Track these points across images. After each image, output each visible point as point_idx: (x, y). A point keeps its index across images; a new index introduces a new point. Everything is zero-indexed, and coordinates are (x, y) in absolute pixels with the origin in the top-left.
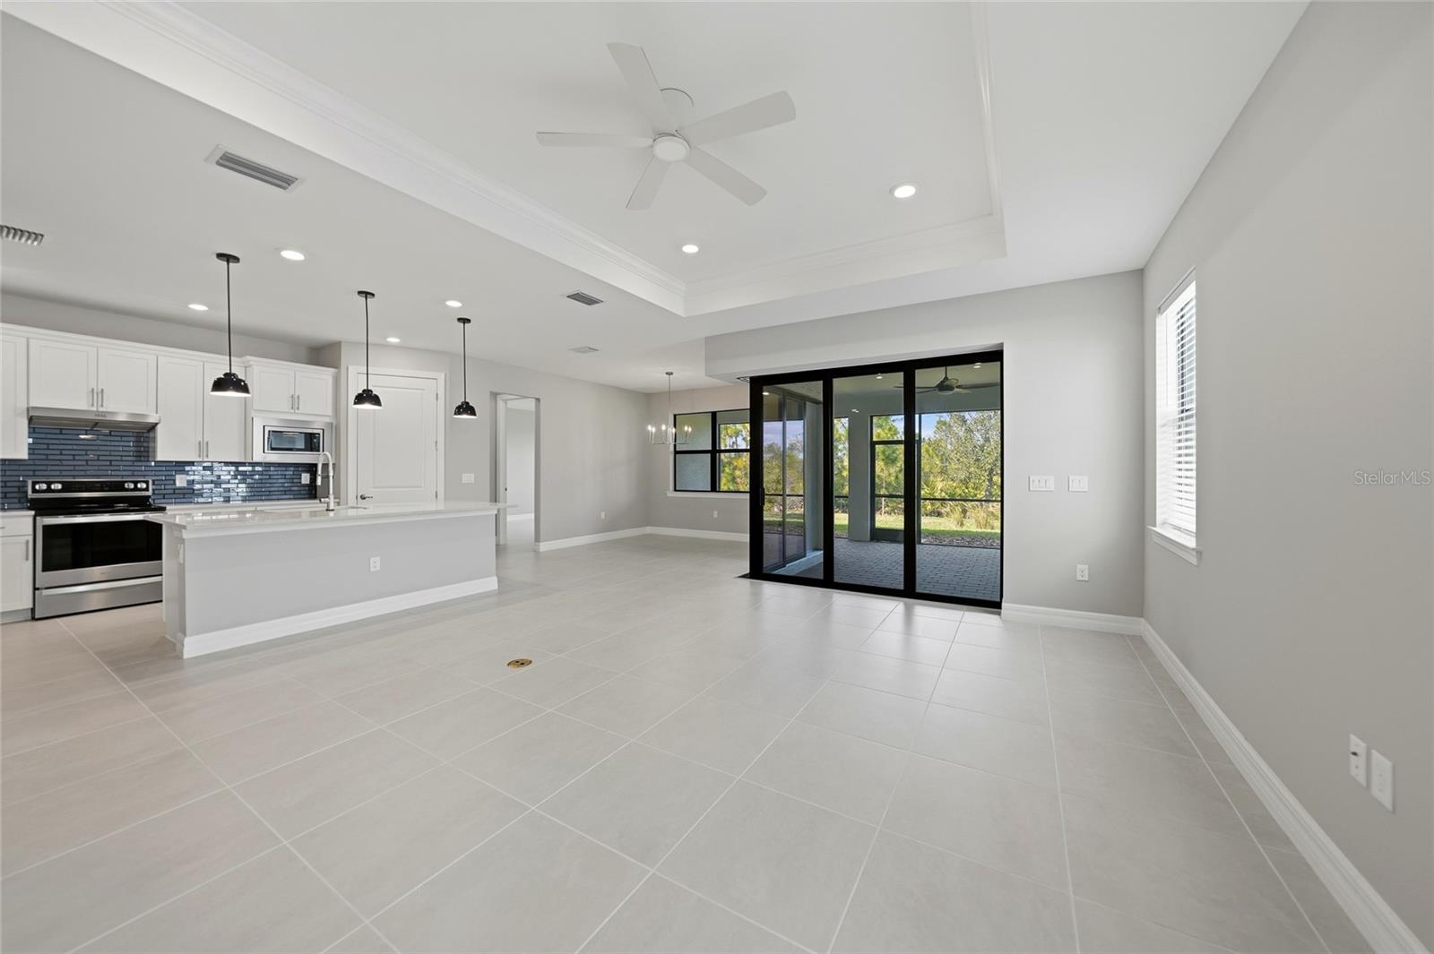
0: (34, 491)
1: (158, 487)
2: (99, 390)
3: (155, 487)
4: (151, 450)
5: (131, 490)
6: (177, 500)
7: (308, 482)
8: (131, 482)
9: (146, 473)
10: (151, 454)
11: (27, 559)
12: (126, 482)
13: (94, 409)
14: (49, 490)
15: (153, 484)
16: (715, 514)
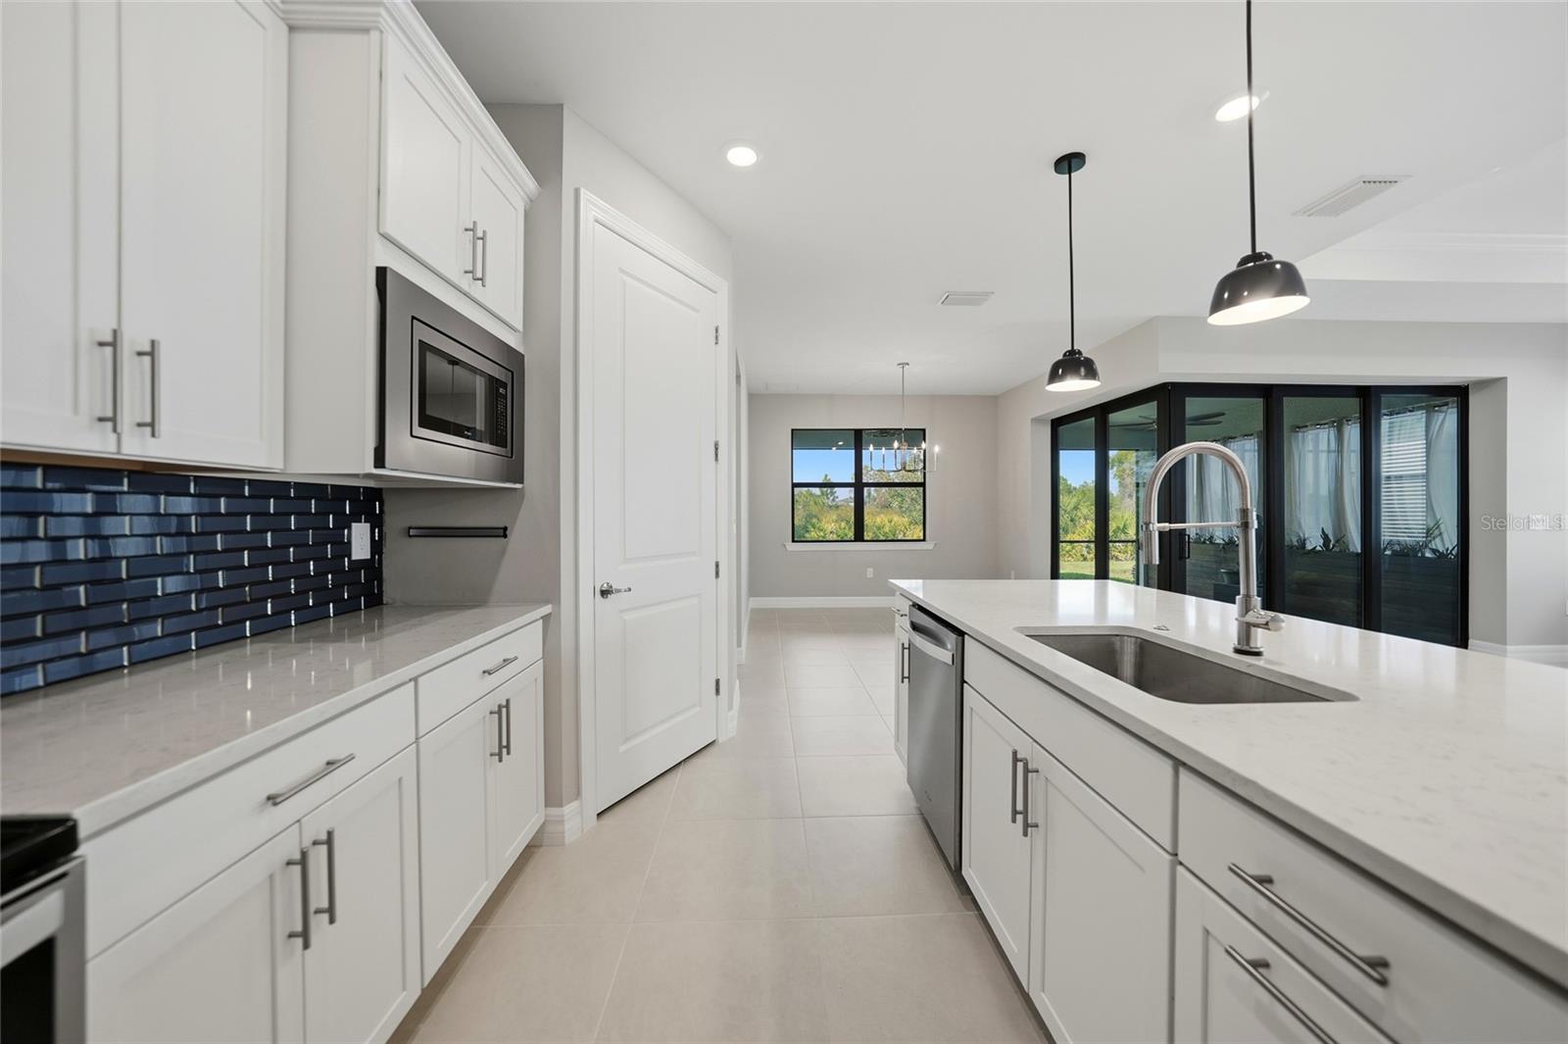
7: (368, 556)
16: (870, 573)
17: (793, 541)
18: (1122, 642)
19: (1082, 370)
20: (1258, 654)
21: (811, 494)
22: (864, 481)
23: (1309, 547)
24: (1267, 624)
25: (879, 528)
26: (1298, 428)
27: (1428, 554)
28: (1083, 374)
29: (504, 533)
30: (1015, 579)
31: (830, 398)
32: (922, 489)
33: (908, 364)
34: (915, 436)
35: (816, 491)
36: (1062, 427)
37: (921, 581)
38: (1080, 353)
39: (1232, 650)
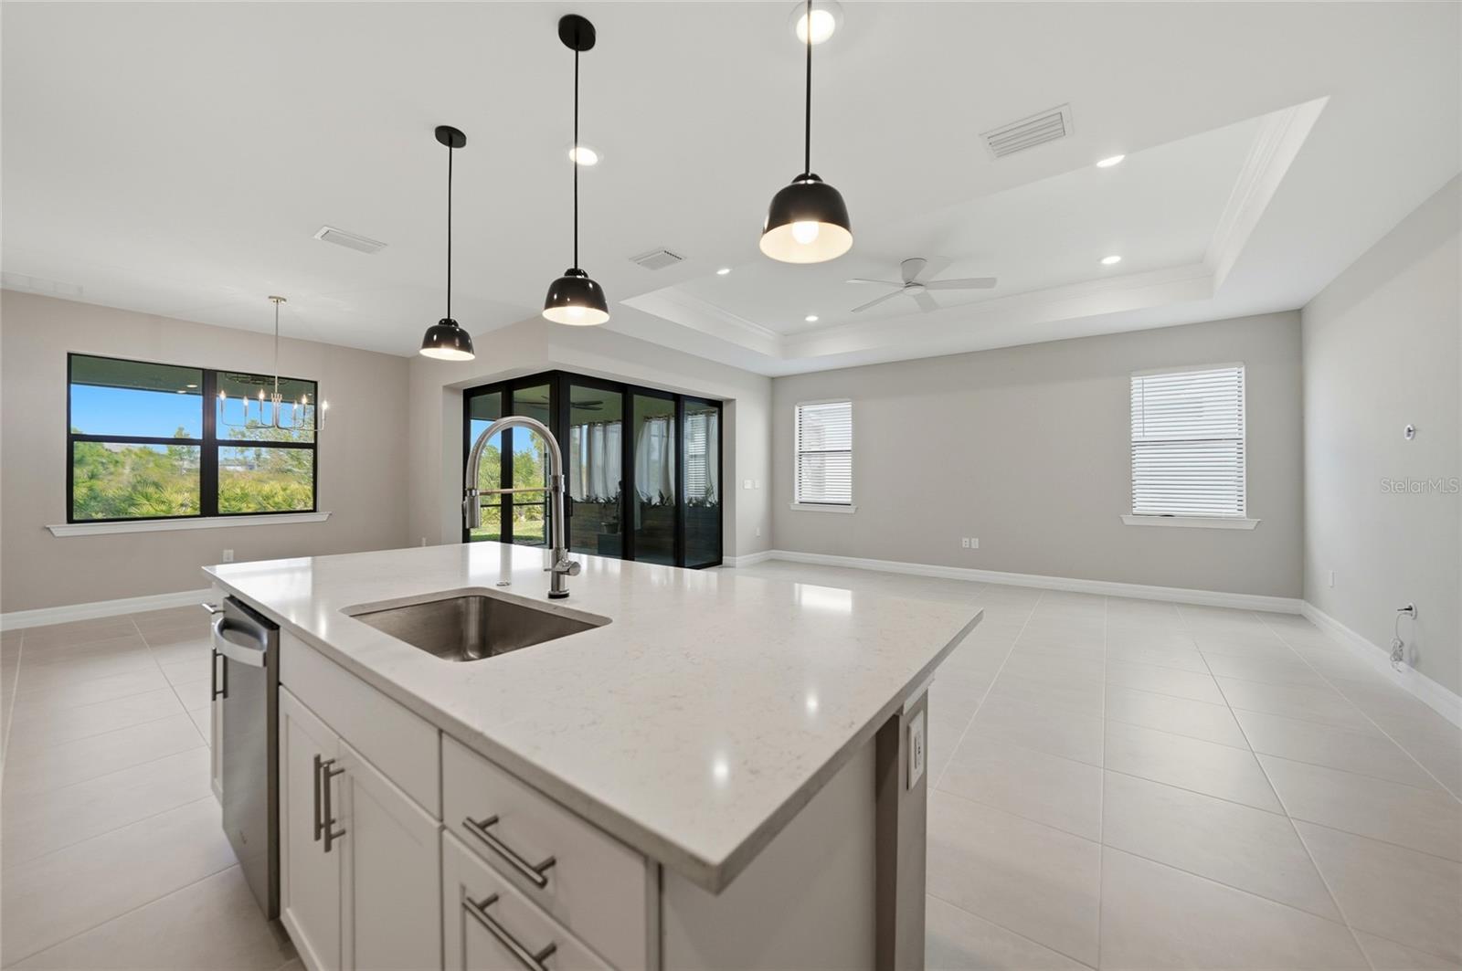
17: (70, 520)
18: (467, 603)
19: (457, 341)
20: (566, 596)
21: (151, 453)
22: (219, 437)
23: (653, 504)
24: (568, 571)
25: (267, 498)
26: (648, 418)
27: (708, 505)
28: (457, 345)
30: (427, 545)
31: (155, 321)
32: (313, 450)
33: (285, 300)
34: (292, 388)
35: (162, 449)
36: (476, 398)
37: (309, 558)
38: (455, 323)
39: (547, 596)
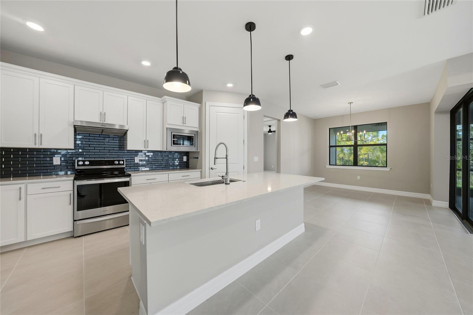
0: (78, 165)
1: (128, 163)
2: (104, 113)
3: (127, 163)
4: (125, 144)
5: (117, 165)
6: (135, 170)
7: (186, 161)
8: (117, 160)
9: (123, 156)
10: (125, 147)
11: (70, 204)
12: (115, 160)
13: (102, 122)
14: (84, 165)
15: (126, 162)
16: (359, 178)
17: (330, 165)
22: (358, 144)
29: (198, 158)
32: (386, 146)
33: (352, 103)
34: (383, 125)
